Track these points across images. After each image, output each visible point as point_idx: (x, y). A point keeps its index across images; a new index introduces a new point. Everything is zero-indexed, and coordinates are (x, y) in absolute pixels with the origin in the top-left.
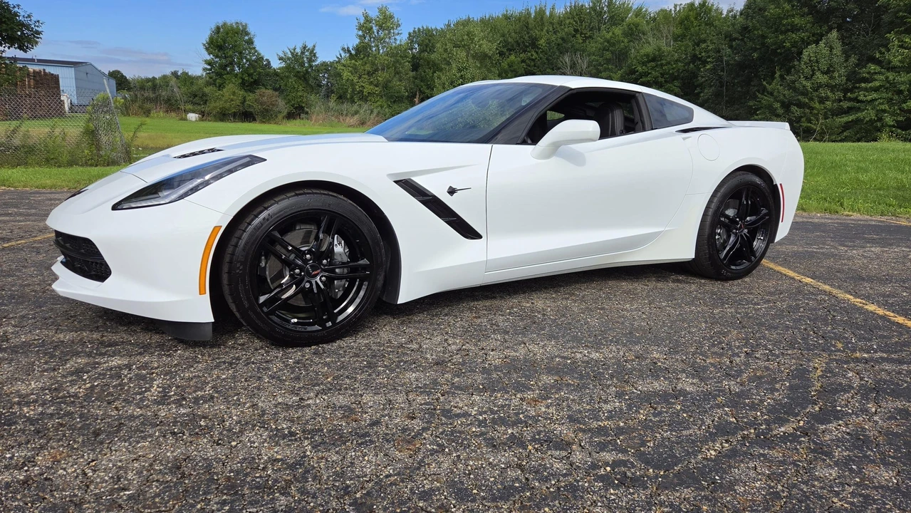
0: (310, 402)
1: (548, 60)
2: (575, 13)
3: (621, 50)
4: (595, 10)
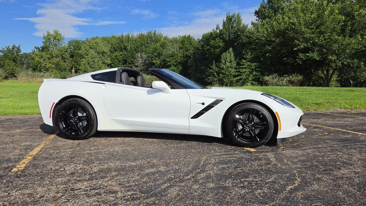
1: (131, 55)
2: (141, 37)
3: (160, 52)
4: (149, 36)
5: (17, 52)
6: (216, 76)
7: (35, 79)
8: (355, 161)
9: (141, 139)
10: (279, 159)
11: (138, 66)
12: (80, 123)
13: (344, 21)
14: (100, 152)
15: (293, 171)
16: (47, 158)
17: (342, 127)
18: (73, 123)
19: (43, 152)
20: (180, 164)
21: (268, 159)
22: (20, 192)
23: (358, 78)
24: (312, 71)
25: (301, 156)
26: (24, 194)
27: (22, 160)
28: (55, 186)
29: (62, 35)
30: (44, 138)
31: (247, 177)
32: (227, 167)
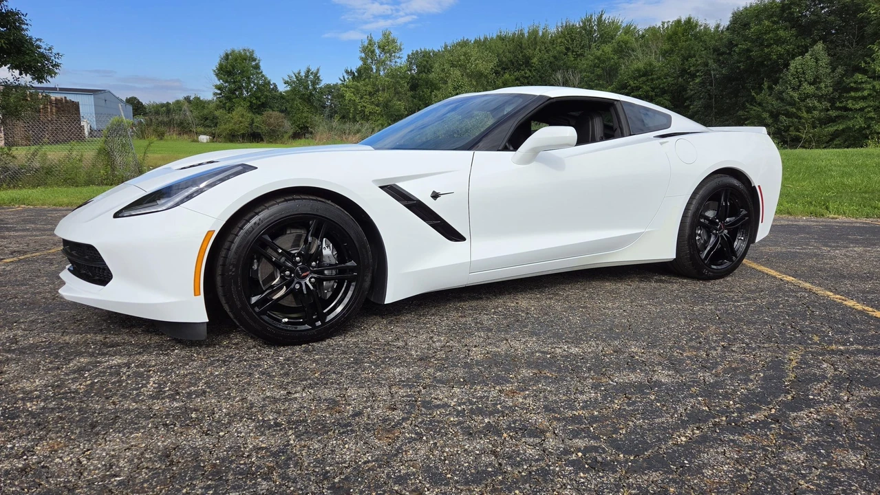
0: (297, 395)
2: (566, 33)
3: (611, 67)
4: (585, 29)
5: (313, 83)
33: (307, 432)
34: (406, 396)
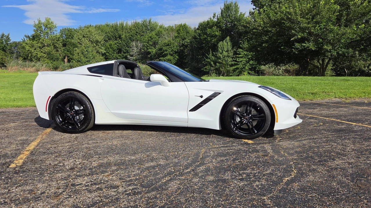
0: (14, 190)
1: (126, 44)
2: (136, 25)
3: (155, 41)
4: (144, 25)
5: (6, 41)
6: (213, 65)
7: (25, 69)
8: (349, 151)
9: (140, 132)
10: (276, 151)
11: (133, 55)
12: (77, 117)
13: (340, 11)
14: (98, 146)
15: (290, 163)
16: (44, 153)
17: (337, 117)
18: (70, 116)
19: (40, 147)
20: (179, 157)
21: (265, 151)
22: (20, 189)
23: (352, 67)
24: (308, 60)
25: (298, 147)
26: (24, 191)
27: (19, 155)
28: (56, 181)
29: (54, 24)
30: (40, 132)
31: (245, 169)
32: (225, 159)
33: (20, 203)
34: (64, 183)
